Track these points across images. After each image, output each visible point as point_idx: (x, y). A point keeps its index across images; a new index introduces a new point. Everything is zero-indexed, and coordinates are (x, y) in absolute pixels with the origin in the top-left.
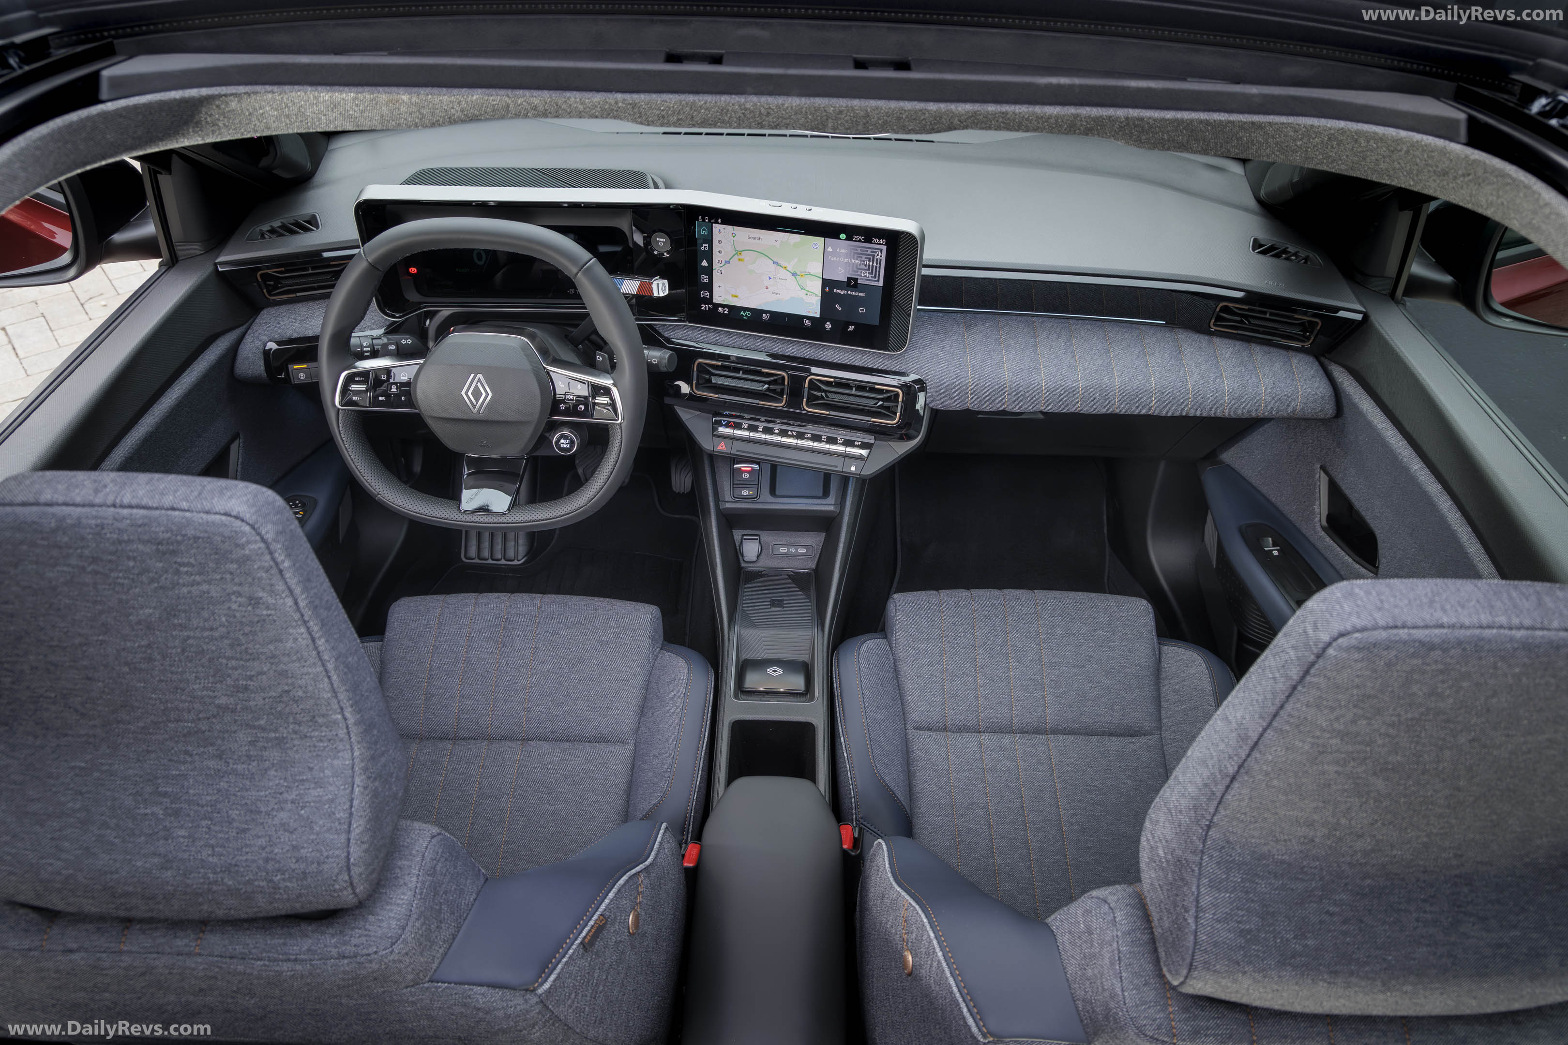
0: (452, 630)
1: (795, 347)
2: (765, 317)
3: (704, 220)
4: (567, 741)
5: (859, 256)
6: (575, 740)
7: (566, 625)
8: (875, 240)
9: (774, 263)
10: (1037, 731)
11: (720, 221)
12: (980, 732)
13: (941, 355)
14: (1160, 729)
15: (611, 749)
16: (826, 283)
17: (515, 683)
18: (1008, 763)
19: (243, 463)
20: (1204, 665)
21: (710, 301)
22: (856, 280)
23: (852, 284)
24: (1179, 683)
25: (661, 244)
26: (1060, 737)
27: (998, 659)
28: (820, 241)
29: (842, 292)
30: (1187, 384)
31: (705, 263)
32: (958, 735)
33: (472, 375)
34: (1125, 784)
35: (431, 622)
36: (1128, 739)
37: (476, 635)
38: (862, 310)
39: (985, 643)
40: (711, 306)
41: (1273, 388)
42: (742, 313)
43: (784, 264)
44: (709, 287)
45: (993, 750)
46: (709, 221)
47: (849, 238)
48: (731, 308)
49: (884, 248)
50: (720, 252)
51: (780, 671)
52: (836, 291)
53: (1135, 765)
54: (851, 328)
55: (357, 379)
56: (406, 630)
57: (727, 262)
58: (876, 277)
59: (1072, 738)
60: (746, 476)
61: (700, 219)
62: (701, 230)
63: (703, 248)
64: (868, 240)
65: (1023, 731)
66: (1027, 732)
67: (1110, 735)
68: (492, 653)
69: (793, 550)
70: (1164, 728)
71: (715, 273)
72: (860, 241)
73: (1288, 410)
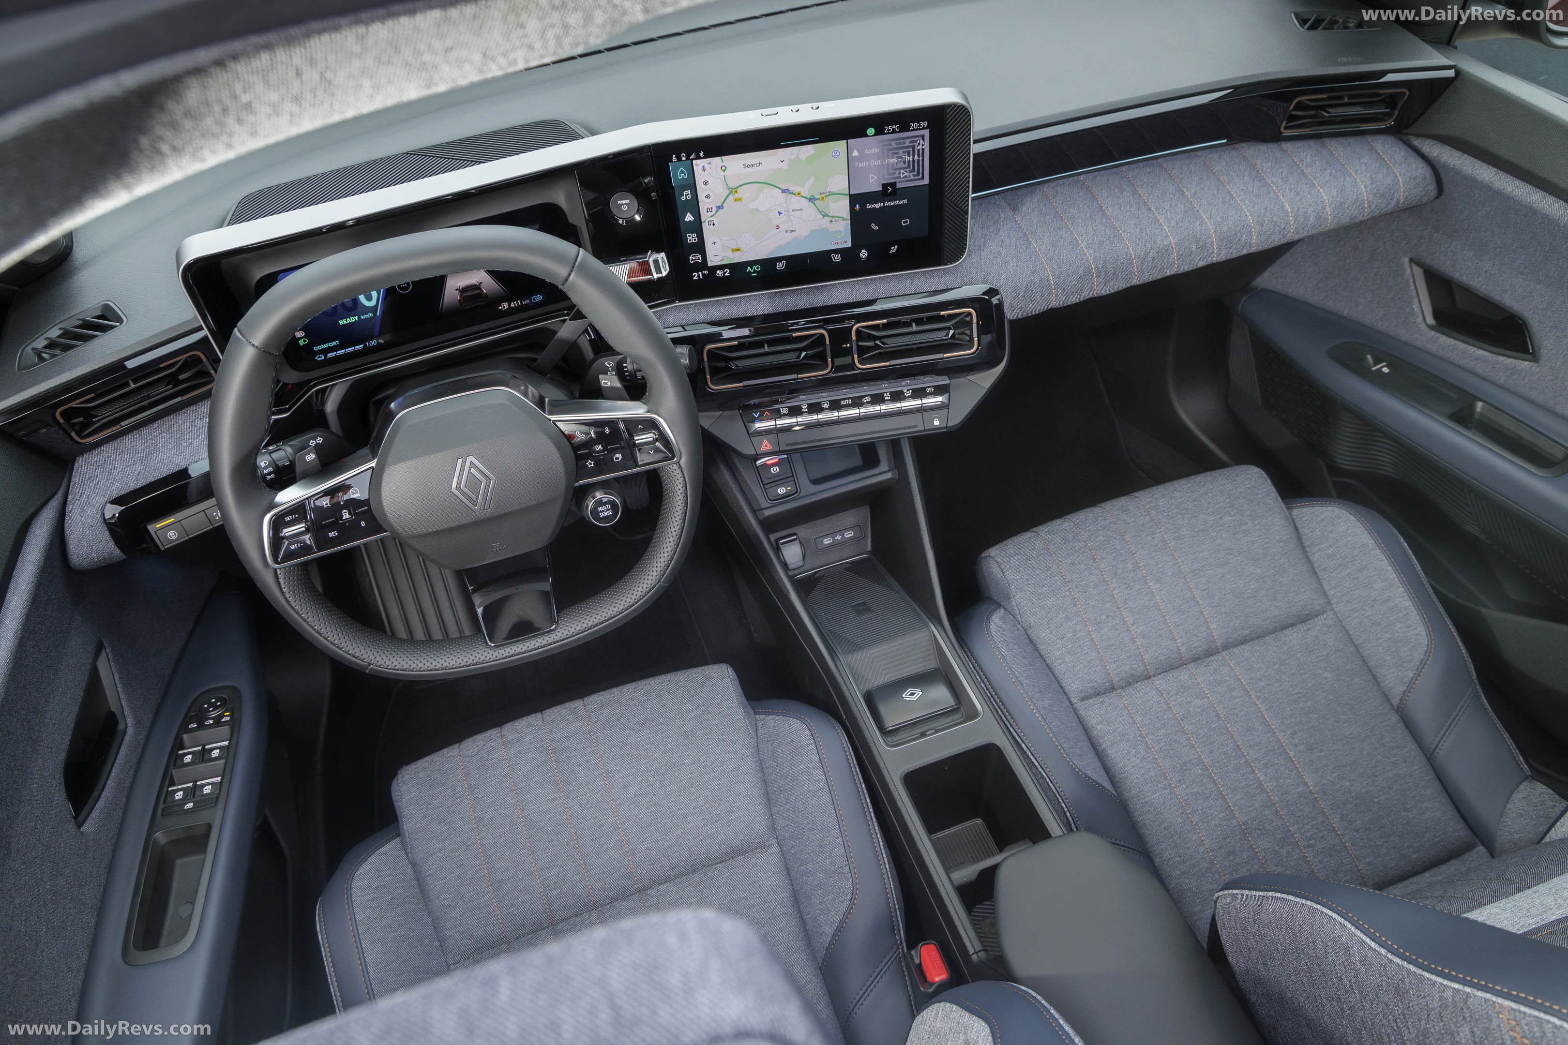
0: (490, 789)
1: (825, 294)
2: (780, 266)
3: (679, 159)
4: (694, 871)
5: (894, 152)
6: (703, 866)
7: (633, 729)
8: (914, 125)
9: (784, 191)
10: (1210, 653)
11: (701, 154)
12: (1150, 677)
13: (1004, 252)
14: (1329, 603)
15: (754, 861)
16: (854, 199)
17: (602, 825)
18: (1199, 702)
19: (121, 678)
20: (1352, 518)
21: (703, 265)
22: (893, 185)
23: (889, 191)
24: (1331, 546)
25: (625, 208)
26: (1235, 650)
27: (1138, 587)
28: (840, 146)
29: (877, 206)
30: (1283, 206)
31: (689, 218)
32: (1129, 690)
33: (460, 461)
34: (1325, 678)
35: (458, 789)
36: (1302, 627)
37: (523, 784)
38: (905, 222)
39: (1116, 574)
40: (706, 272)
41: (1372, 183)
42: (749, 269)
43: (796, 189)
44: (700, 247)
45: (1176, 694)
46: (688, 158)
47: (879, 132)
48: (733, 267)
49: (926, 133)
50: (707, 197)
51: (919, 693)
52: (868, 206)
53: (1325, 653)
54: (894, 249)
55: (287, 519)
56: (430, 812)
57: (719, 208)
58: (920, 173)
59: (1247, 647)
60: (775, 470)
61: (674, 159)
62: (678, 172)
63: (683, 198)
64: (904, 128)
65: (1196, 659)
66: (1198, 659)
67: (1283, 628)
68: (555, 799)
69: (839, 537)
70: (1333, 602)
71: (705, 226)
72: (894, 131)
73: (1393, 204)
